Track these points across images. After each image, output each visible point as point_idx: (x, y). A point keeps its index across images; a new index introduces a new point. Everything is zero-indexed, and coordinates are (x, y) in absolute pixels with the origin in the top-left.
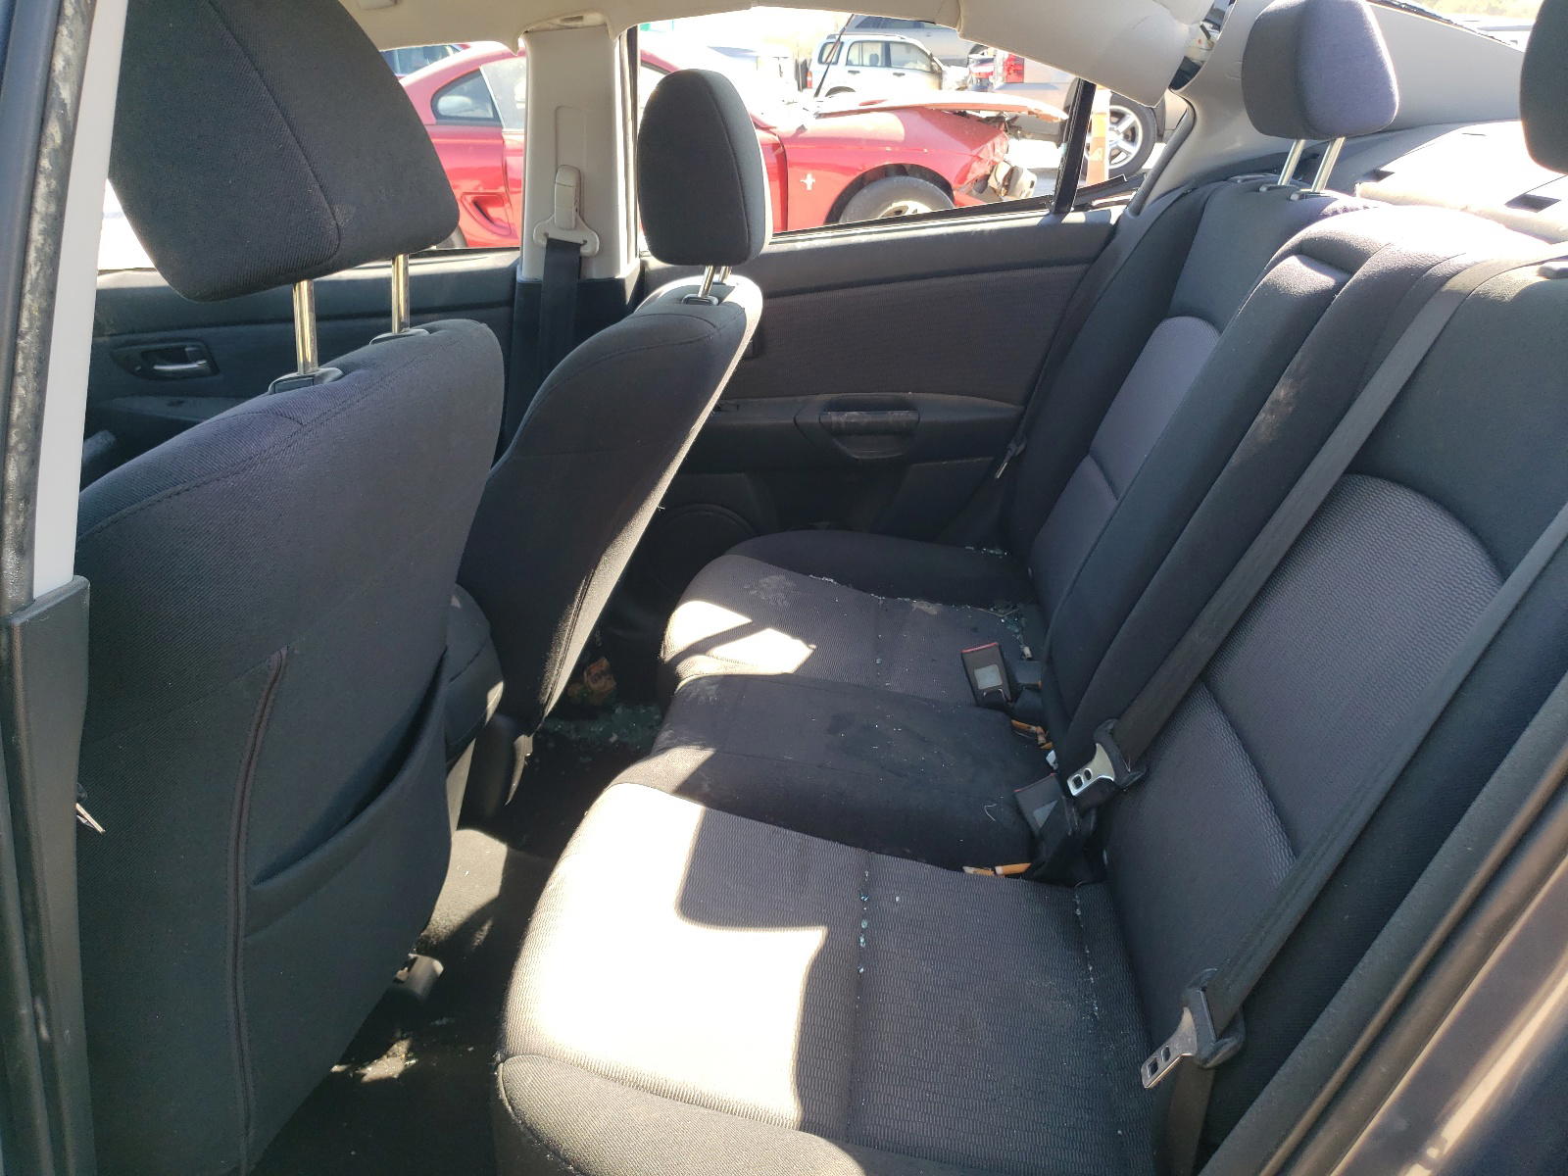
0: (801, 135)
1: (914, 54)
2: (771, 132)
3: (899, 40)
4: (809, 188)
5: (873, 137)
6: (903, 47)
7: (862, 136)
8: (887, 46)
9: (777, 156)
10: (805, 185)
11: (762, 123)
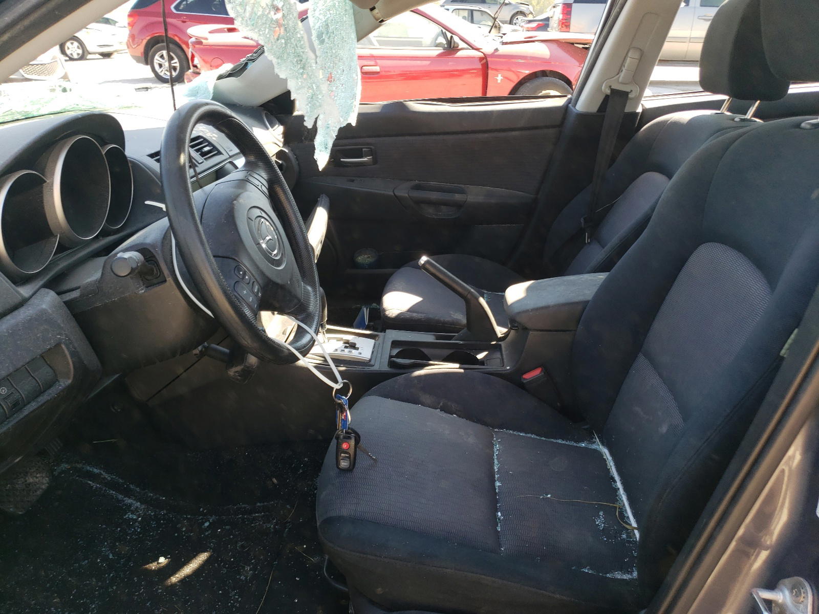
0: (496, 54)
1: (485, 16)
2: (481, 52)
3: (477, 9)
4: (499, 81)
5: (533, 56)
6: (479, 13)
7: (529, 55)
8: (472, 11)
9: (482, 65)
10: (497, 80)
11: (476, 47)
